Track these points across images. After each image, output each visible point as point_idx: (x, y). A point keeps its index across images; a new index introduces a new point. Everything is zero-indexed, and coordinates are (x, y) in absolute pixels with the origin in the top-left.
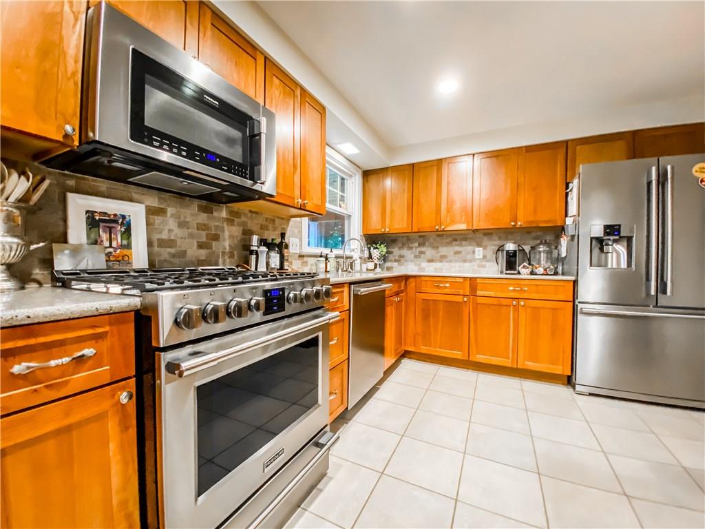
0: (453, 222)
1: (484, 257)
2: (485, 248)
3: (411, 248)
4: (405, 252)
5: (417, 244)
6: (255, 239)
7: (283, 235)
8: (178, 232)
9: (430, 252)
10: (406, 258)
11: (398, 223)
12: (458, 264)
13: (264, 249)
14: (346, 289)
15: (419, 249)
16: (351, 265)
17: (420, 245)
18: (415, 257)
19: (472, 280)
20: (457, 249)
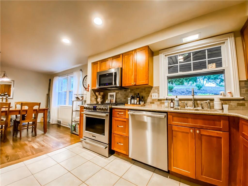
8: (121, 96)
14: (127, 111)
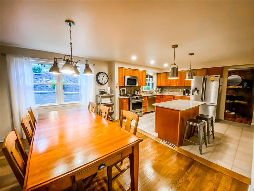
0: (174, 84)
1: (182, 91)
2: (182, 89)
3: (167, 89)
4: (166, 89)
5: (168, 88)
6: (136, 90)
7: (139, 89)
9: (171, 90)
10: (166, 91)
11: (163, 84)
12: (176, 93)
13: (137, 92)
14: (147, 97)
15: (169, 89)
16: (153, 92)
17: (169, 88)
18: (168, 91)
19: (174, 96)
20: (176, 89)
